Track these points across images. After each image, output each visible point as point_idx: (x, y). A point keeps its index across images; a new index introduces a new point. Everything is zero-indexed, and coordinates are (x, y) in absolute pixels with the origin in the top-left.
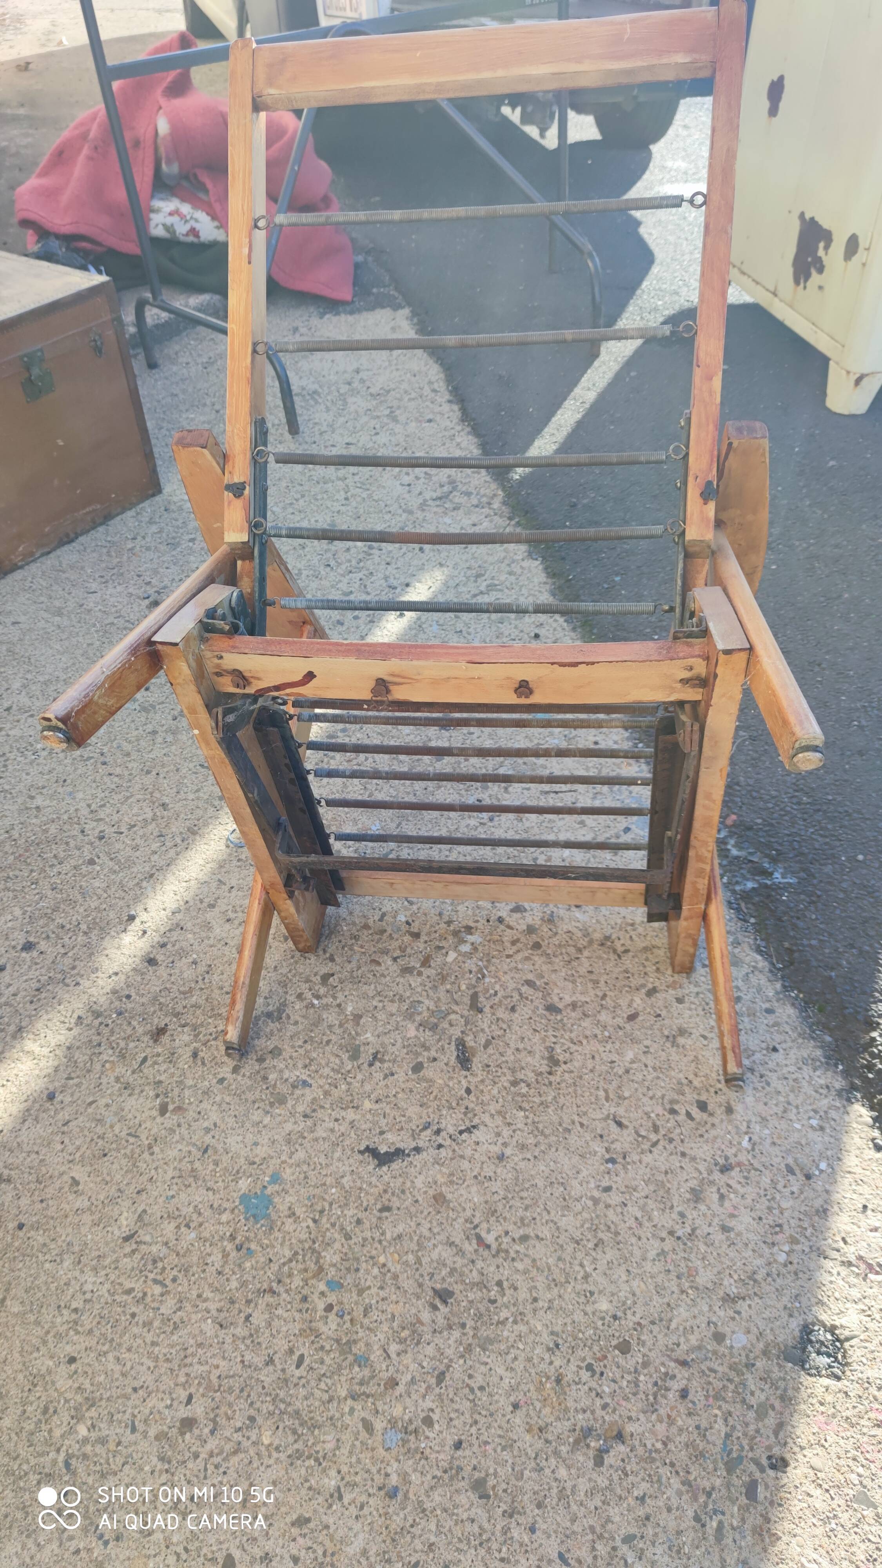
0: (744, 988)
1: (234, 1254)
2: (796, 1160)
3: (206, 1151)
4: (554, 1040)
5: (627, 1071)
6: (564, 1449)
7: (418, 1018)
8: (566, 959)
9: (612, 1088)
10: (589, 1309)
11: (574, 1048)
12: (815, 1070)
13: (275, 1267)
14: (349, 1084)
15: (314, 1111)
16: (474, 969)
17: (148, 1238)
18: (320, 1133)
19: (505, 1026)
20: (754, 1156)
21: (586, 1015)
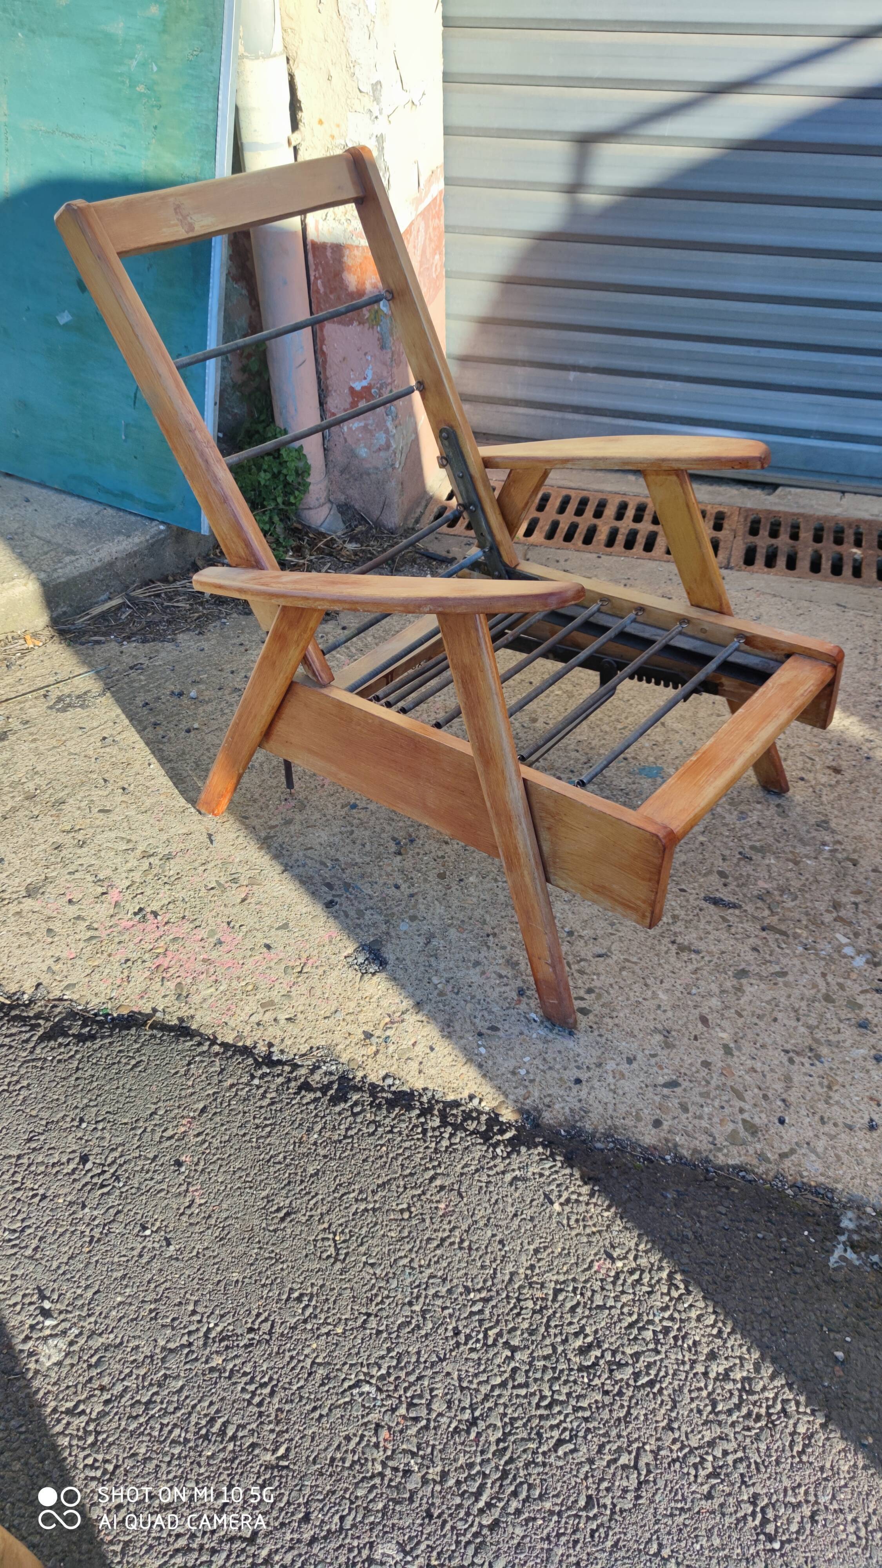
0: (696, 1122)
2: (500, 1038)
4: (707, 959)
5: (646, 985)
6: (411, 830)
7: (776, 893)
8: (801, 1012)
9: (637, 969)
10: (475, 872)
11: (691, 967)
12: (571, 1110)
14: (727, 837)
16: (818, 946)
19: (738, 936)
20: (519, 1014)
21: (723, 992)
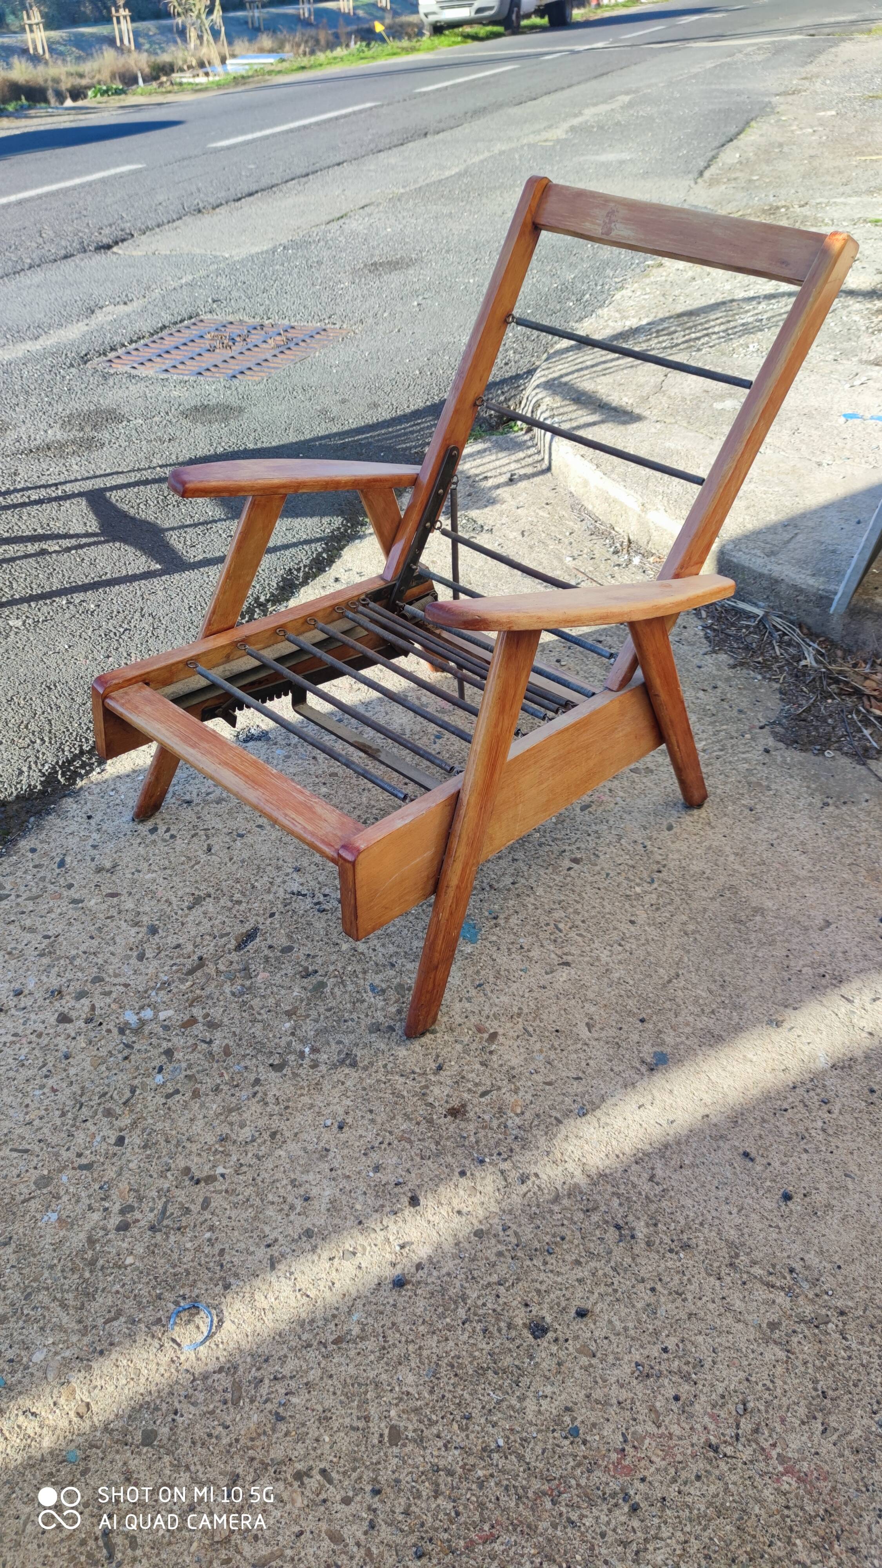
1: (502, 916)
3: (480, 985)
8: (92, 957)
9: (187, 867)
13: (481, 896)
15: (384, 966)
16: (164, 992)
17: (553, 956)
18: (392, 949)
19: (198, 939)
